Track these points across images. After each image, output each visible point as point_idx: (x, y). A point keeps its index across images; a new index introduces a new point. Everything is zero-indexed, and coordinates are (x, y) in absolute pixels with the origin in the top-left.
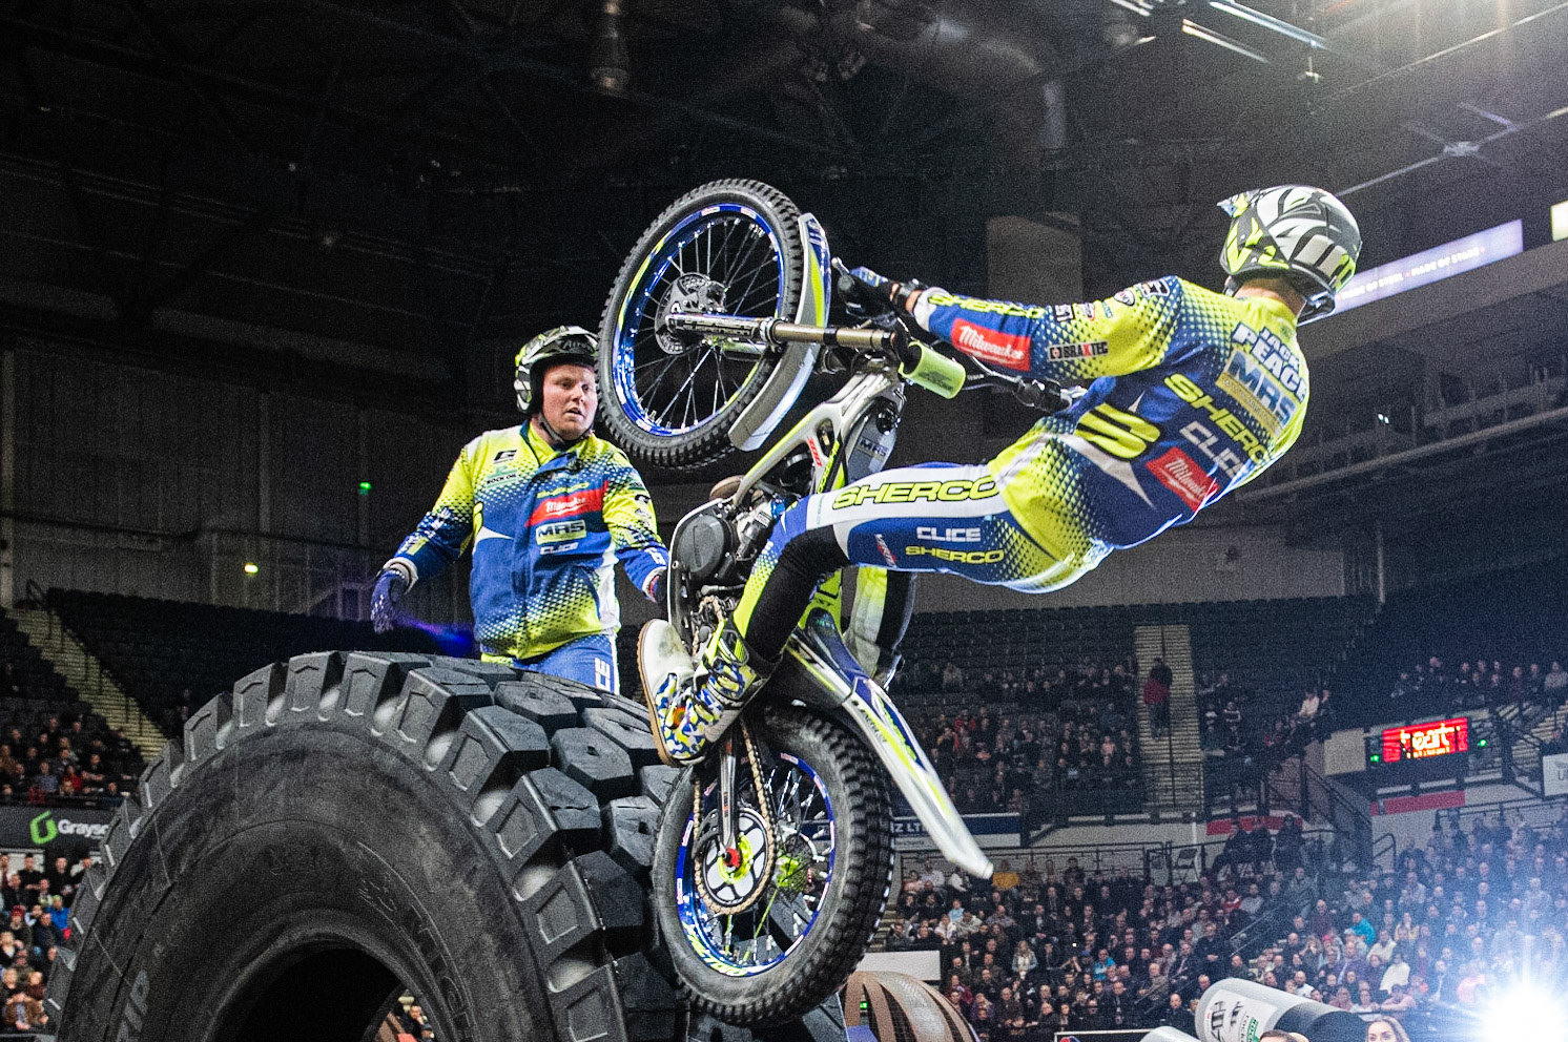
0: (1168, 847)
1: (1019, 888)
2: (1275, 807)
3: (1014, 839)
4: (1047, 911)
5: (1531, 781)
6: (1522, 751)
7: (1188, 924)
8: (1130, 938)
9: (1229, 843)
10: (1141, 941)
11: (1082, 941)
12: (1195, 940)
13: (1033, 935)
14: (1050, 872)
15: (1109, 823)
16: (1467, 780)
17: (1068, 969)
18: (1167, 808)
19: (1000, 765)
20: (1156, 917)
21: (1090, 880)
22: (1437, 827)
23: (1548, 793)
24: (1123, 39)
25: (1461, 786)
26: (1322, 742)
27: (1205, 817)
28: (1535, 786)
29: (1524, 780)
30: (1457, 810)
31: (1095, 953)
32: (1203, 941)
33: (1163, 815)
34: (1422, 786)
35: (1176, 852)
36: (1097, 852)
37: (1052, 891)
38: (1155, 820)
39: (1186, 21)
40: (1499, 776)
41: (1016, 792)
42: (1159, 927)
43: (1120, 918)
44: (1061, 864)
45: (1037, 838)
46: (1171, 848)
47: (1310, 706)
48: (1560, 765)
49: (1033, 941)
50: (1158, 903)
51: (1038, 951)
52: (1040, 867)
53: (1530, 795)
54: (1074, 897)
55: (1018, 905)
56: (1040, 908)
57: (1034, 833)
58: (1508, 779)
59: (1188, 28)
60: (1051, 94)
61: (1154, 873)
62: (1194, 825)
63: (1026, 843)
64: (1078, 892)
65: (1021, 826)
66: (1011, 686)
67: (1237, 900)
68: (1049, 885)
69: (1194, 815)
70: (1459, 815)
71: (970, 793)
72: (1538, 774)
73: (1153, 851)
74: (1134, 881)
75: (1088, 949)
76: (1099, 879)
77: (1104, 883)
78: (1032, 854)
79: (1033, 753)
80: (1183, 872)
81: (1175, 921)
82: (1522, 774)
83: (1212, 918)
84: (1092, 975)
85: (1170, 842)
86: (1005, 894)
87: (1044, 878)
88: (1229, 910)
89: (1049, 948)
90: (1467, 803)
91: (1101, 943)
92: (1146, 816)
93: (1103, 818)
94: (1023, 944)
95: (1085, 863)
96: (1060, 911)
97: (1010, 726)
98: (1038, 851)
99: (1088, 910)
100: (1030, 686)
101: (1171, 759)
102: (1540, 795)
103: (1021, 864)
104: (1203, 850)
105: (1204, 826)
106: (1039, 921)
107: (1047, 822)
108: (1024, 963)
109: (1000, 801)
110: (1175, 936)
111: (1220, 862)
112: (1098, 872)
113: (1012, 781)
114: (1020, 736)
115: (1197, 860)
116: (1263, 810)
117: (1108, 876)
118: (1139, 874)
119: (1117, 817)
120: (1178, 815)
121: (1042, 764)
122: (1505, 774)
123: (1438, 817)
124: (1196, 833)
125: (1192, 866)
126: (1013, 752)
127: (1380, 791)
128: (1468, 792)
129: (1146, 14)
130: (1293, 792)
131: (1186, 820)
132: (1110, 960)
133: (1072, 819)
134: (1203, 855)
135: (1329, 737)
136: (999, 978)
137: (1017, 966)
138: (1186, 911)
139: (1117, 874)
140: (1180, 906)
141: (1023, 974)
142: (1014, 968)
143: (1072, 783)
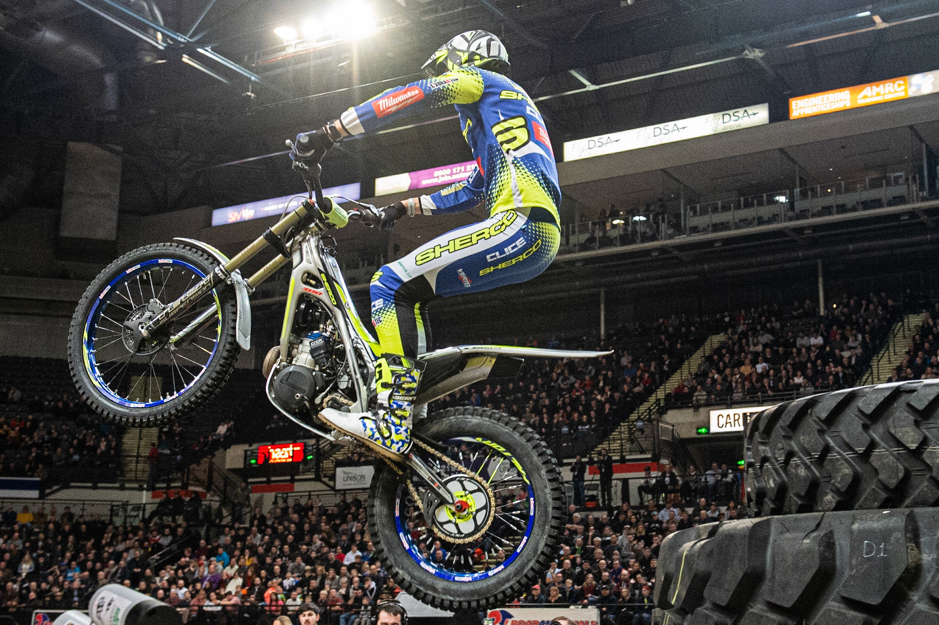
0: (125, 504)
1: (32, 523)
2: (192, 485)
3: (35, 494)
4: (46, 537)
5: (329, 480)
6: (327, 464)
7: (127, 550)
8: (91, 556)
9: (160, 504)
10: (98, 558)
11: (63, 556)
12: (129, 559)
13: (35, 551)
14: (53, 513)
15: (95, 488)
16: (296, 477)
17: (51, 573)
18: (130, 481)
19: (34, 449)
20: (109, 544)
21: (76, 520)
22: (275, 503)
23: (338, 487)
24: (148, 59)
25: (293, 481)
26: (225, 450)
27: (151, 488)
28: (331, 483)
29: (326, 480)
30: (287, 493)
31: (69, 564)
32: (133, 560)
33: (127, 485)
34: (273, 479)
35: (130, 507)
36: (84, 504)
37: (51, 526)
38: (122, 488)
39: (184, 55)
40: (313, 476)
41: (41, 466)
42: (111, 550)
43: (89, 544)
44: (61, 510)
45: (50, 494)
46: (128, 505)
47: (222, 429)
48: (345, 473)
49: (35, 555)
50: (114, 536)
51: (36, 560)
52: (47, 511)
53: (326, 488)
54: (64, 530)
55: (30, 533)
56: (42, 536)
57: (48, 491)
58: (318, 479)
59: (186, 59)
60: (109, 79)
61: (115, 519)
62: (145, 492)
63: (42, 496)
64: (67, 528)
65: (40, 486)
66: (50, 403)
67: (158, 537)
68: (50, 522)
69: (145, 486)
70: (287, 497)
71: (12, 465)
72: (333, 478)
73: (117, 506)
74: (103, 522)
75: (66, 561)
76: (81, 520)
77: (85, 523)
78: (43, 503)
79: (56, 443)
80: (132, 519)
81: (121, 547)
82: (325, 476)
83: (141, 546)
84: (65, 577)
85: (127, 501)
86: (23, 526)
87: (49, 518)
88: (152, 543)
89: (41, 560)
90: (295, 490)
91: (74, 558)
92: (117, 485)
93: (90, 485)
94: (27, 557)
95: (76, 510)
96: (54, 538)
97: (44, 427)
98: (49, 501)
99: (71, 538)
100: (60, 404)
101: (138, 453)
102: (333, 488)
103: (35, 509)
104: (144, 507)
105: (150, 493)
106: (40, 544)
107: (57, 484)
108: (26, 568)
109: (29, 471)
110: (117, 556)
111: (153, 514)
112: (82, 516)
113: (39, 458)
114: (49, 433)
115: (141, 513)
116: (185, 486)
117: (88, 519)
118: (106, 519)
119: (100, 485)
120: (136, 485)
121: (59, 450)
122: (316, 475)
123: (276, 497)
124: (145, 497)
125: (137, 516)
126: (43, 442)
127: (250, 480)
128: (296, 484)
129: (162, 48)
130: (204, 477)
131: (141, 489)
132: (78, 569)
133: (73, 484)
134: (144, 510)
135: (229, 447)
136: (8, 577)
137: (21, 569)
138: (128, 542)
139: (94, 518)
140: (125, 539)
141: (24, 575)
142: (19, 571)
143: (76, 463)
